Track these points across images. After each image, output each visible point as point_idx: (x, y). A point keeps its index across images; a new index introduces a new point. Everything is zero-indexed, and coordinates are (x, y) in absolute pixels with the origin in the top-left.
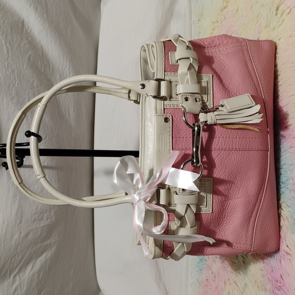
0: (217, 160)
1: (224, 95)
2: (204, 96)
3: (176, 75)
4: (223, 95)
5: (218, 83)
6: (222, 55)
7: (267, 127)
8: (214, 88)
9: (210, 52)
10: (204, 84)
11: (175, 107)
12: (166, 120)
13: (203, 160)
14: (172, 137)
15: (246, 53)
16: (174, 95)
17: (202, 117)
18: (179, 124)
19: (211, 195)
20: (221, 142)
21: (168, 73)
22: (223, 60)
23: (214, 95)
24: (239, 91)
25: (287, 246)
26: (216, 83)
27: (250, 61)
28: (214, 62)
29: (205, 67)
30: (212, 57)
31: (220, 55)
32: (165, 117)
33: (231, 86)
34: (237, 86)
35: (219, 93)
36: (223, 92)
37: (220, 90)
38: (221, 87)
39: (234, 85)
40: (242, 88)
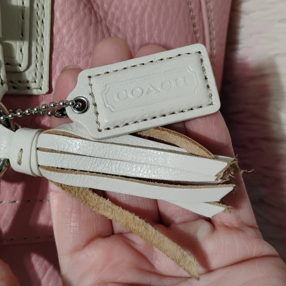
33: (117, 8)
34: (138, 13)
35: (74, 39)
36: (86, 33)
37: (78, 26)
38: (82, 13)
39: (126, 9)
40: (154, 20)
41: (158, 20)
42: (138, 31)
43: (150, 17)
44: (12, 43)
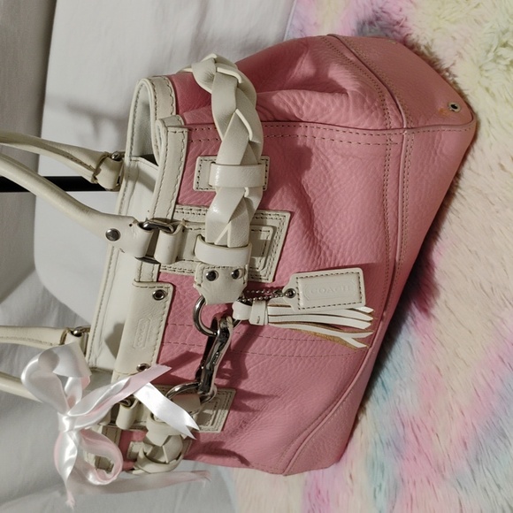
0: (254, 370)
1: (305, 261)
2: (257, 259)
3: (202, 212)
4: (302, 261)
5: (300, 233)
6: (335, 153)
7: (385, 310)
8: (288, 240)
9: (308, 134)
10: (265, 235)
11: (185, 274)
12: (159, 295)
13: (224, 367)
14: (167, 324)
15: (392, 163)
16: (186, 255)
17: (240, 311)
18: (187, 301)
19: (227, 411)
20: (270, 346)
21: (185, 207)
22: (332, 165)
23: (284, 254)
24: (344, 249)
25: (351, 476)
26: (296, 232)
27: (394, 183)
28: (308, 167)
29: (280, 191)
30: (309, 151)
31: (331, 151)
32: (157, 289)
33: (331, 233)
34: (344, 239)
35: (295, 256)
36: (304, 253)
37: (299, 250)
38: (304, 241)
39: (337, 235)
40: (354, 245)
41: (357, 246)
42: (341, 250)
43: (352, 243)
44: (256, 258)
